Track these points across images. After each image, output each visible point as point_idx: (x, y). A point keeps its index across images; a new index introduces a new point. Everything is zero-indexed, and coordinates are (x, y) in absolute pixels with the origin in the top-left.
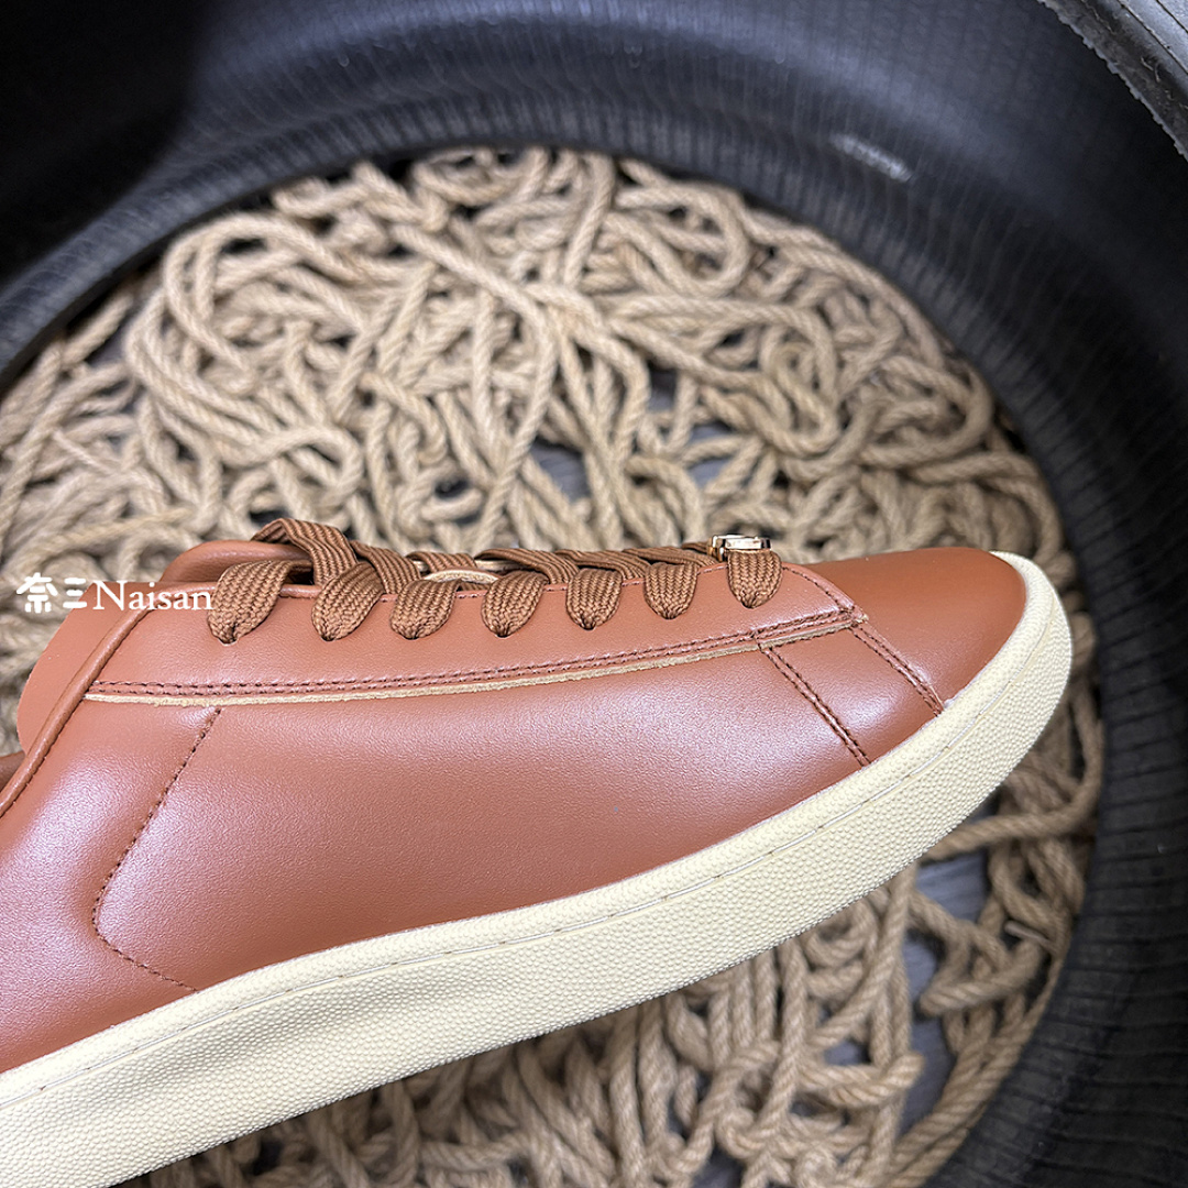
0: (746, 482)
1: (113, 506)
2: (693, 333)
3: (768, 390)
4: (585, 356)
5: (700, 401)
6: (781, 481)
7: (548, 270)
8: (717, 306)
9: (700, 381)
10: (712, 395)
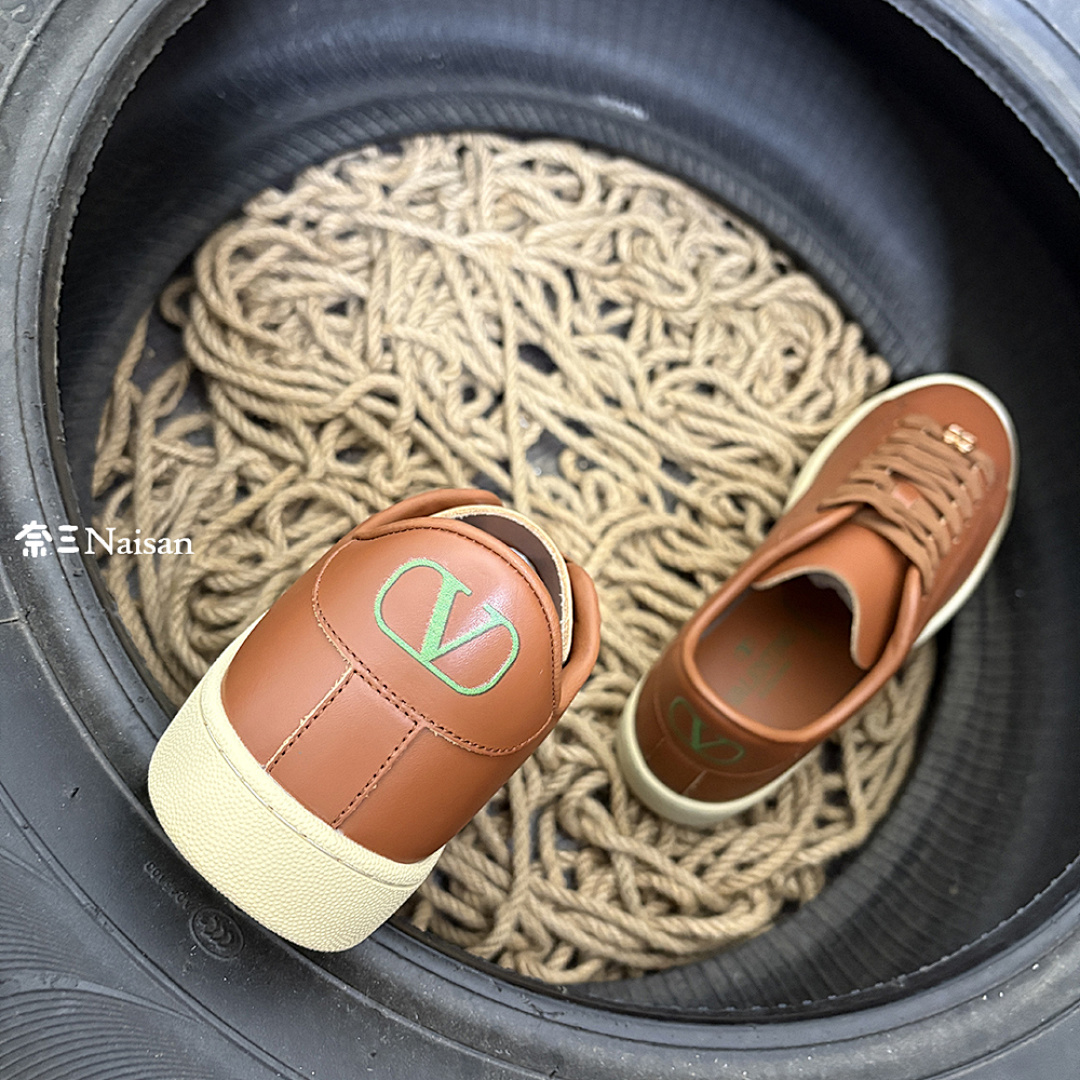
0: (648, 336)
1: (231, 486)
2: (579, 246)
3: (640, 272)
4: (521, 275)
5: (594, 290)
6: (667, 329)
7: (472, 223)
8: (589, 223)
9: (592, 276)
10: (601, 285)
